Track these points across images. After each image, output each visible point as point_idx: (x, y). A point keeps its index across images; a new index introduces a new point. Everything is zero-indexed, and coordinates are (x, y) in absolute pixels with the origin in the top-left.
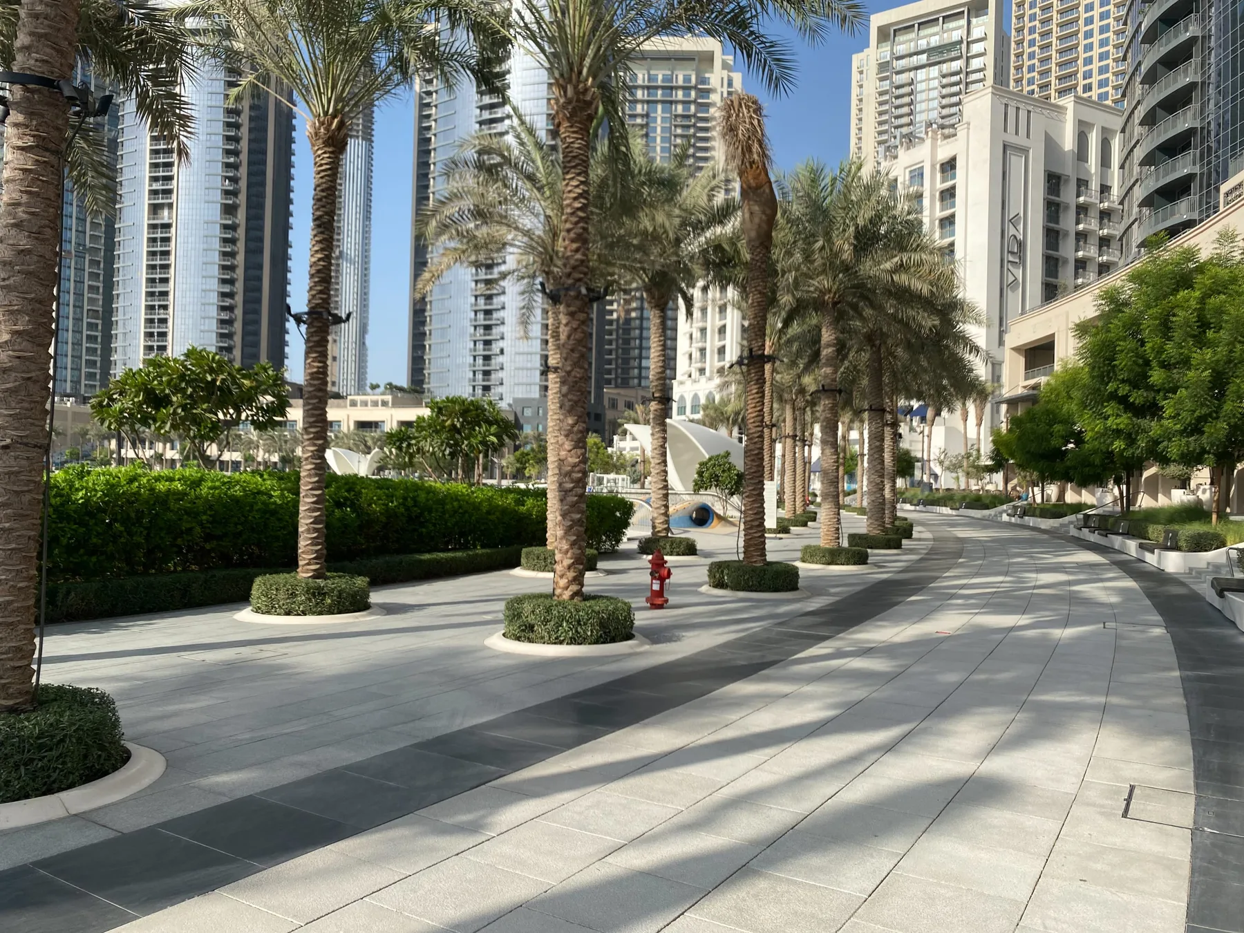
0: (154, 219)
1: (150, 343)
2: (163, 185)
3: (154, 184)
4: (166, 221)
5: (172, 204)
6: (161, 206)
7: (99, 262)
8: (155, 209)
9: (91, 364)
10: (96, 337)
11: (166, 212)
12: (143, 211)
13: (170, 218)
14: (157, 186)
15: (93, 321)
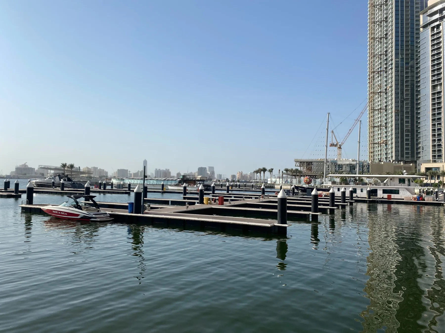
0: (434, 91)
1: (434, 139)
2: (437, 77)
3: (433, 78)
4: (439, 90)
5: (442, 83)
6: (437, 86)
7: (409, 112)
8: (434, 87)
9: (407, 149)
10: (409, 139)
11: (439, 87)
12: (429, 89)
13: (440, 89)
14: (435, 78)
15: (408, 133)
